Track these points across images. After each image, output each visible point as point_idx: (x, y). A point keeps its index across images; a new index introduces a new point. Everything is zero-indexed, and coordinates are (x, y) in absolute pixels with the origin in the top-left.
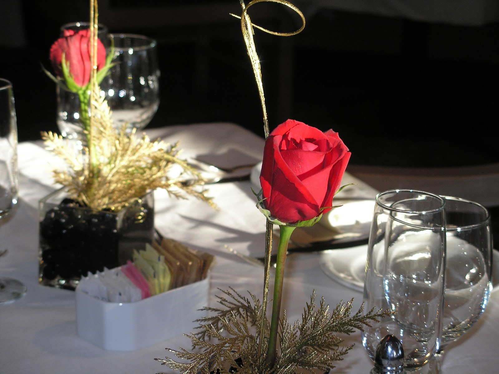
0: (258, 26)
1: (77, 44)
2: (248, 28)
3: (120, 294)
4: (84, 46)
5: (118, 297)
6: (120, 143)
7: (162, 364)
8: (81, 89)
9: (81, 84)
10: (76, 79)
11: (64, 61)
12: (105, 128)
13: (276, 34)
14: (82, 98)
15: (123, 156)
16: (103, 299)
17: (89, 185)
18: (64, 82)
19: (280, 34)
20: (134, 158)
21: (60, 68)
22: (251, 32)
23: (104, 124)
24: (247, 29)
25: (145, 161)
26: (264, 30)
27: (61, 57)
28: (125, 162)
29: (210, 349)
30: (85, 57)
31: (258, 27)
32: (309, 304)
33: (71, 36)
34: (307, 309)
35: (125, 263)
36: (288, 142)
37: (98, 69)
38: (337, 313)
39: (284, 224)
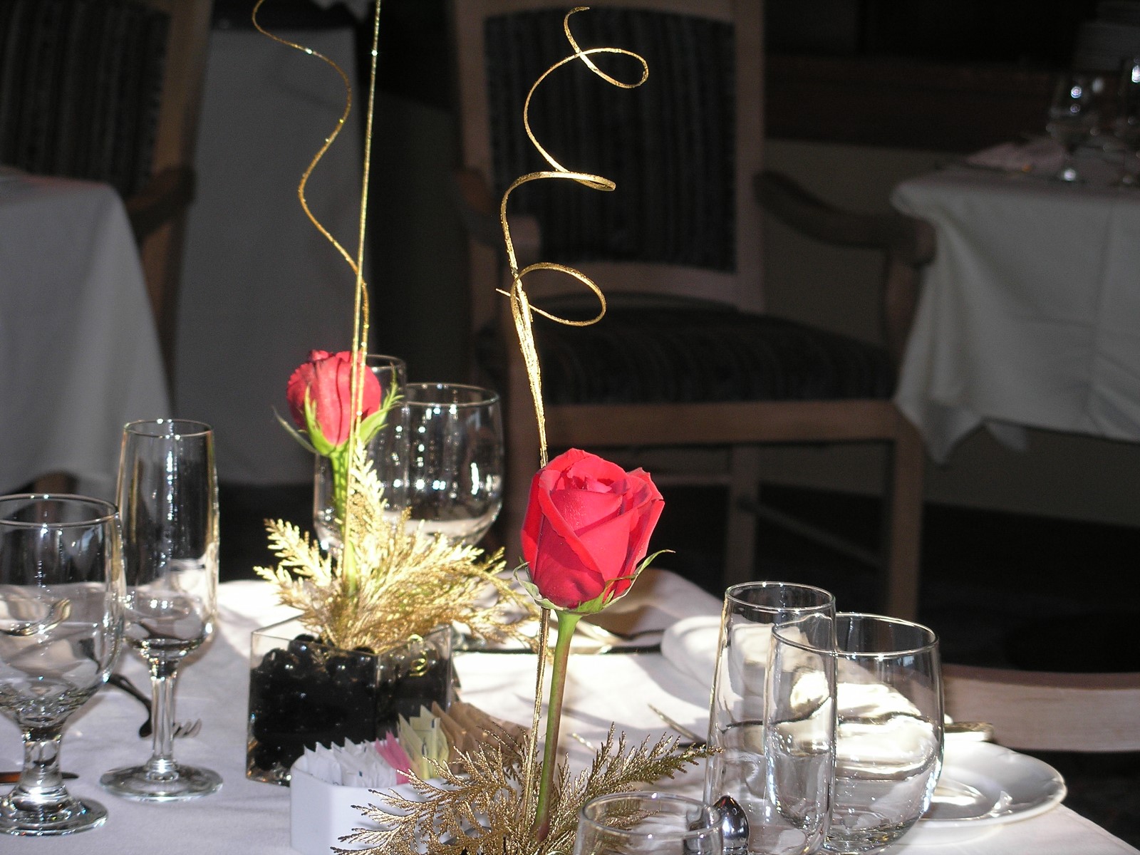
0: (539, 309)
1: (332, 374)
2: (523, 311)
3: (361, 774)
4: (343, 379)
5: (356, 777)
6: (395, 544)
7: (362, 815)
8: (334, 450)
9: (335, 441)
10: (327, 432)
11: (307, 400)
12: (371, 517)
13: (567, 322)
14: (336, 465)
15: (398, 565)
16: (335, 783)
17: (337, 610)
18: (308, 437)
19: (572, 323)
20: (418, 569)
21: (301, 412)
22: (528, 318)
23: (370, 510)
24: (521, 313)
25: (437, 577)
26: (549, 316)
27: (303, 393)
28: (402, 576)
29: (437, 796)
30: (343, 395)
31: (541, 312)
32: (605, 745)
33: (322, 360)
34: (600, 753)
35: (383, 737)
36: (568, 481)
37: (364, 416)
38: (641, 755)
39: (561, 609)
